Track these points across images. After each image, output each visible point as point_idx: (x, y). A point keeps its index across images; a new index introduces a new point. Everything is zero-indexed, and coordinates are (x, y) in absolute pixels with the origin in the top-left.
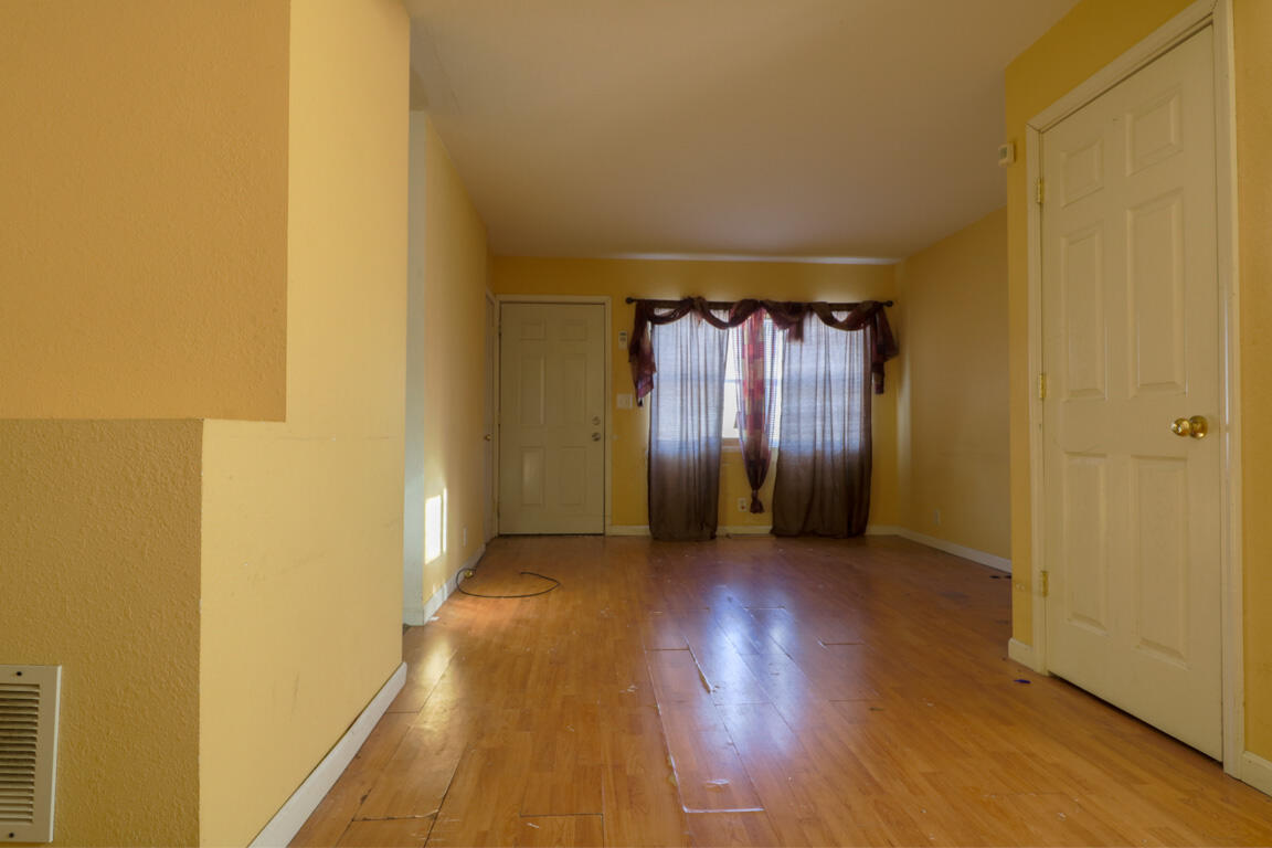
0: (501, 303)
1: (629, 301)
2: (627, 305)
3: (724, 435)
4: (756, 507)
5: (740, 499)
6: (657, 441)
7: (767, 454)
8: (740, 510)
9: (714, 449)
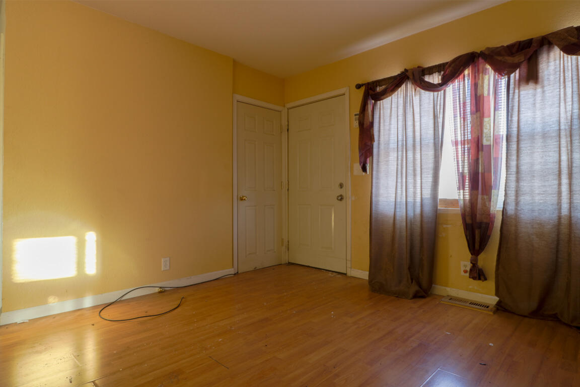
0: (288, 109)
1: (359, 86)
2: (357, 90)
3: (441, 195)
4: (477, 274)
5: (463, 263)
6: (377, 202)
7: (490, 218)
8: (462, 273)
9: (428, 209)
